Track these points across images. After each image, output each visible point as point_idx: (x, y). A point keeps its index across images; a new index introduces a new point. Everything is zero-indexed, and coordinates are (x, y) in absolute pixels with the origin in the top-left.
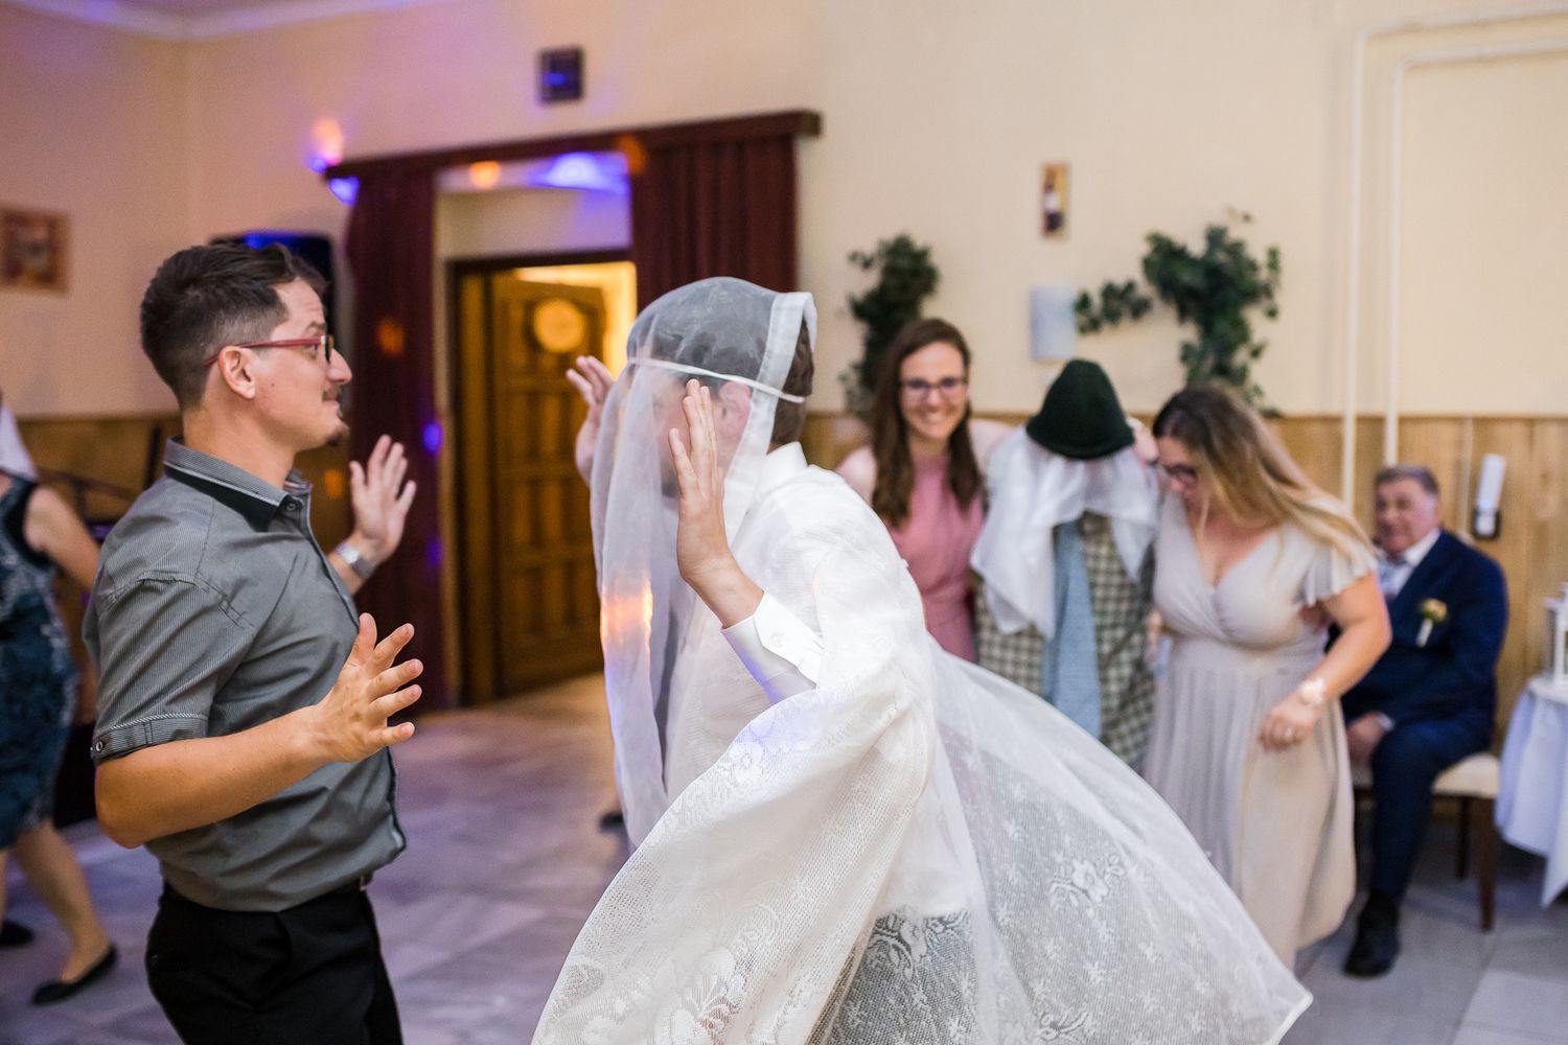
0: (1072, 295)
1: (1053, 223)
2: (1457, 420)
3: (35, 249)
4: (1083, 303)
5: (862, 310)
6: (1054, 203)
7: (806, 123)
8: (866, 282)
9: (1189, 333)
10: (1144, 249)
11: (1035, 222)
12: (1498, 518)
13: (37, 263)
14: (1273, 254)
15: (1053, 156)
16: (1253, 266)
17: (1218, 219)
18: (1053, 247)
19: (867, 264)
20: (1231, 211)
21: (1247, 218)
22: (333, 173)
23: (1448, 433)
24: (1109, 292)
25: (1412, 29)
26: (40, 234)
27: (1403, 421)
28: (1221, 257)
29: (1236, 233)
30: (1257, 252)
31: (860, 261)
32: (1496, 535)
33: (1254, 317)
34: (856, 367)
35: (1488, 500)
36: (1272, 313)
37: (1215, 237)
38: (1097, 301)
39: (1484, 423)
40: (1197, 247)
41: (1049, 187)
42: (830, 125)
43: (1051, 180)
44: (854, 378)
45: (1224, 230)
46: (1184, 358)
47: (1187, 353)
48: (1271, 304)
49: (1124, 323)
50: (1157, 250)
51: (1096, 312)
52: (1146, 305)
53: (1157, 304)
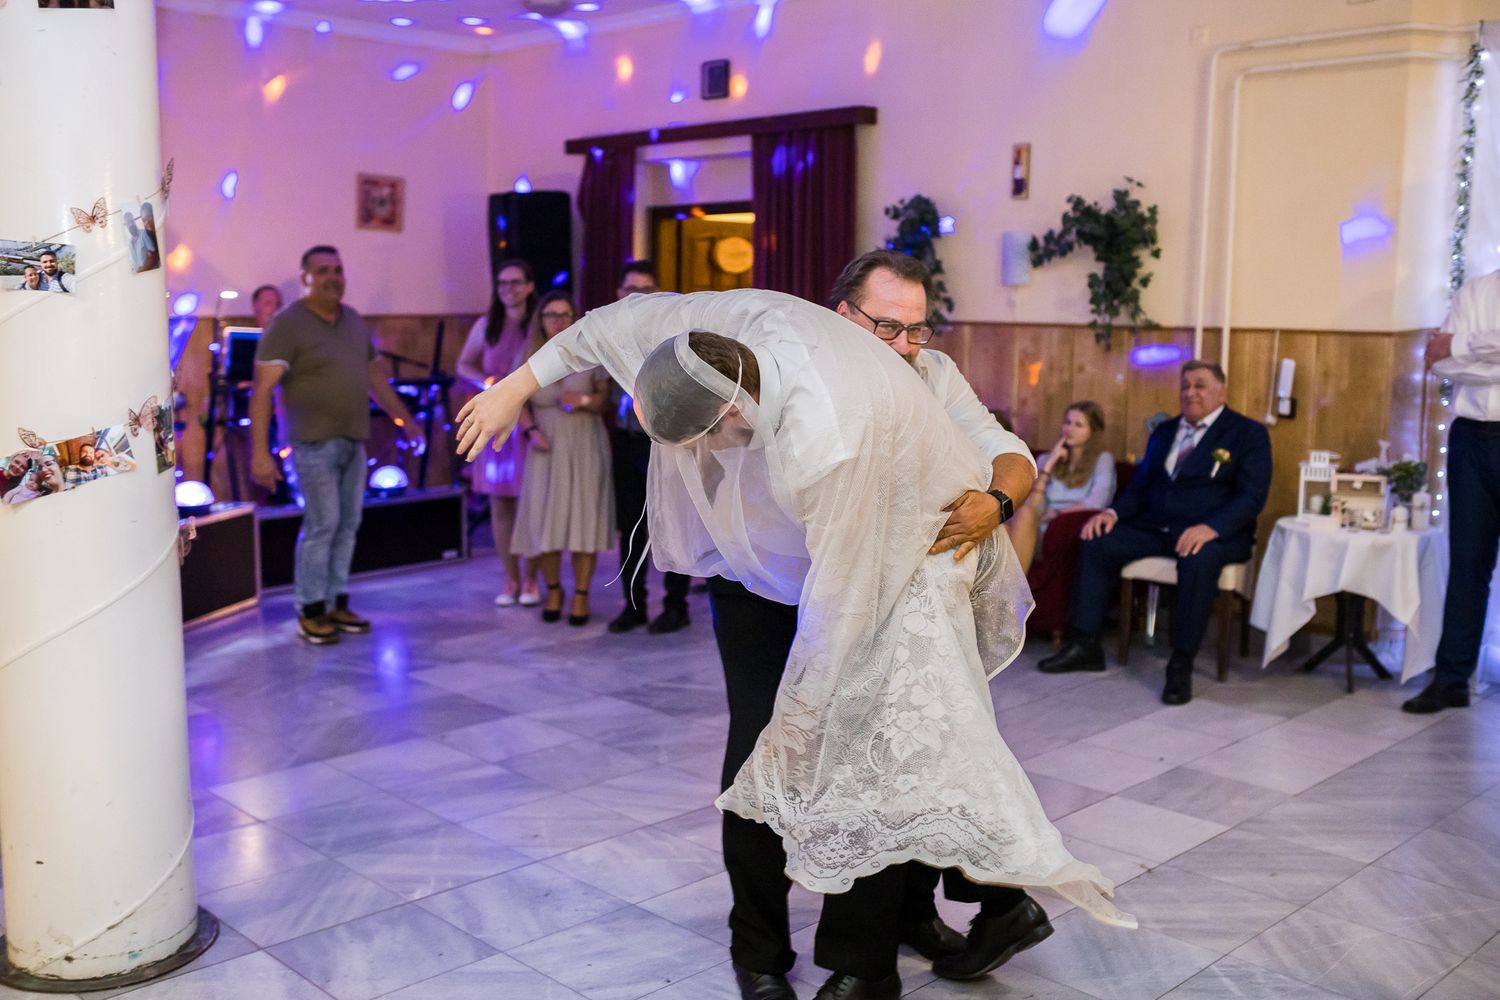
0: (1027, 239)
1: (1019, 187)
2: (1271, 331)
3: (382, 202)
4: (1034, 245)
6: (1020, 173)
9: (1099, 269)
10: (1068, 208)
11: (1009, 186)
12: (1294, 403)
13: (383, 212)
14: (1153, 210)
15: (1020, 139)
16: (1142, 219)
17: (1123, 186)
18: (1018, 204)
19: (894, 216)
20: (1130, 180)
21: (1139, 184)
22: (573, 147)
23: (1264, 340)
24: (1049, 237)
25: (1247, 48)
26: (386, 191)
27: (1233, 331)
28: (1122, 213)
29: (1133, 196)
30: (1144, 210)
31: (892, 213)
32: (1292, 415)
33: (1144, 254)
35: (1285, 390)
36: (1156, 254)
37: (1120, 196)
38: (1041, 243)
39: (1287, 333)
40: (1106, 205)
41: (1017, 162)
42: (881, 116)
43: (1020, 155)
45: (1126, 193)
46: (1091, 285)
47: (1093, 281)
48: (1155, 247)
49: (1055, 260)
50: (1075, 208)
51: (1041, 252)
52: (1070, 247)
53: (1076, 246)
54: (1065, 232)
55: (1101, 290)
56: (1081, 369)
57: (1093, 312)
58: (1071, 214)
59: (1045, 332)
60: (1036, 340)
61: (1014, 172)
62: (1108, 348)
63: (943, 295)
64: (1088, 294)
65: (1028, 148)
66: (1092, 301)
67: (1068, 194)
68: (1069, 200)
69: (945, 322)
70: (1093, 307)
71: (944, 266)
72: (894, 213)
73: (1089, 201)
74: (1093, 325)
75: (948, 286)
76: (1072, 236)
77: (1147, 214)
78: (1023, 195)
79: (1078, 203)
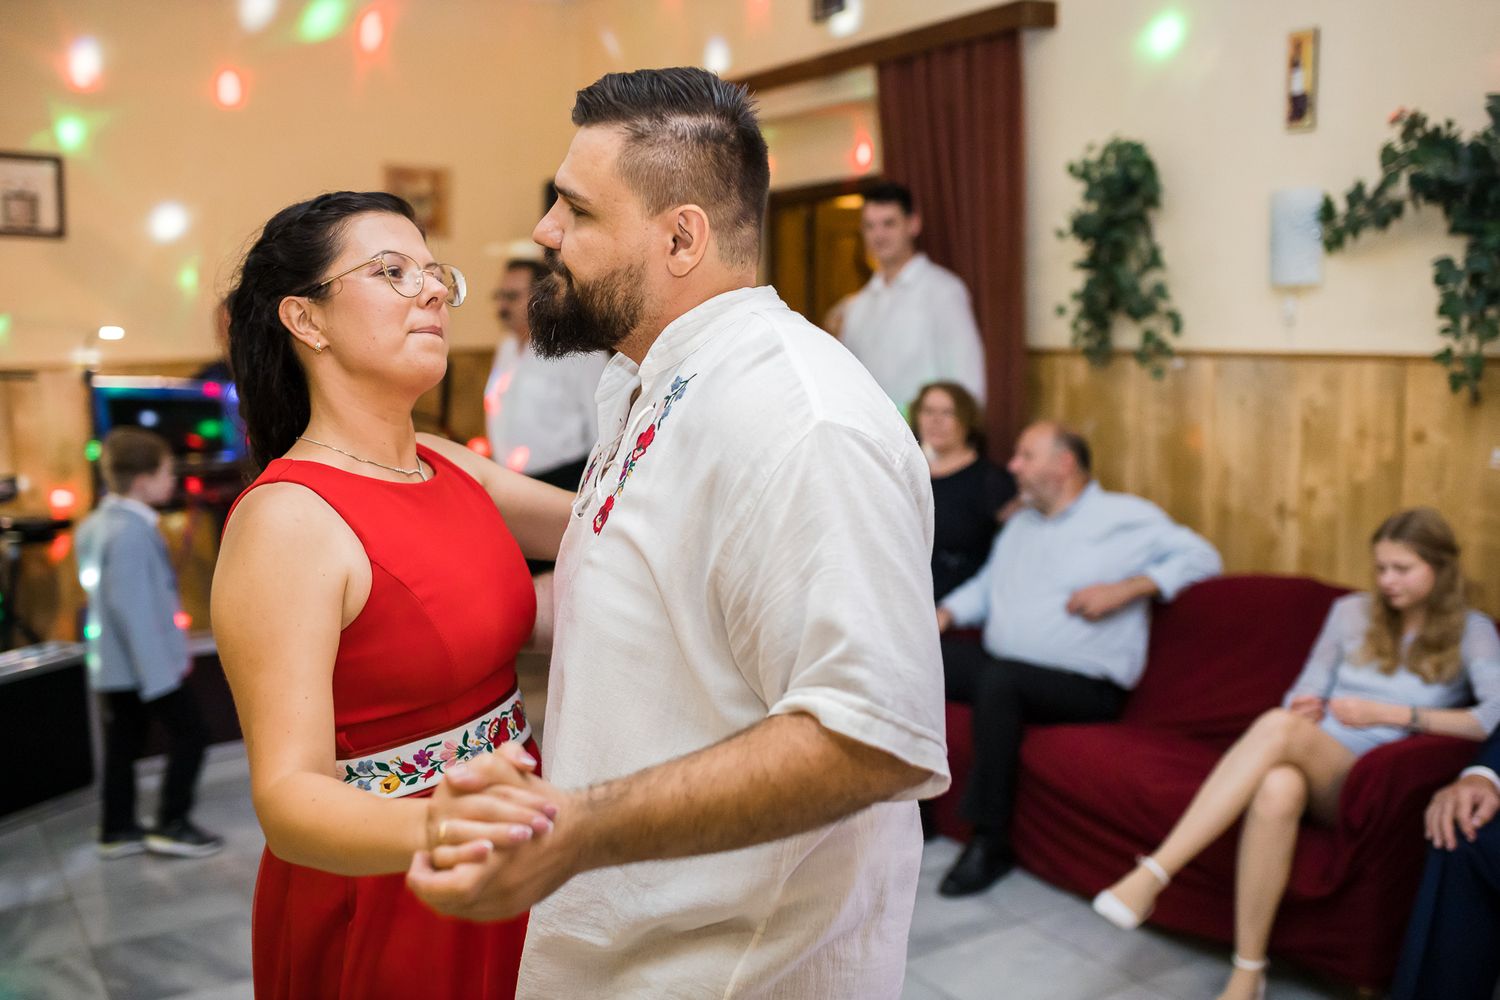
0: (1315, 202)
1: (1299, 108)
4: (1327, 212)
5: (1081, 227)
6: (1300, 84)
9: (1456, 250)
10: (1394, 135)
11: (1282, 108)
15: (1302, 22)
18: (1300, 140)
24: (1356, 196)
26: (426, 184)
34: (1076, 296)
37: (1499, 106)
38: (1341, 206)
41: (1295, 64)
42: (1064, 13)
43: (1300, 51)
44: (1078, 308)
46: (1439, 280)
47: (1444, 272)
49: (1368, 235)
50: (1407, 135)
51: (1340, 222)
52: (1397, 209)
53: (1409, 207)
54: (1389, 180)
55: (1462, 287)
56: (1420, 437)
57: (1445, 331)
58: (1399, 147)
59: (1349, 369)
60: (1332, 385)
61: (1289, 82)
62: (1476, 399)
63: (1164, 305)
64: (1433, 297)
65: (1316, 35)
66: (1442, 311)
67: (1392, 110)
68: (1395, 120)
70: (1445, 322)
71: (1167, 256)
72: (1082, 172)
73: (1435, 119)
74: (1445, 357)
75: (1173, 291)
76: (1401, 189)
78: (1307, 121)
79: (1413, 124)
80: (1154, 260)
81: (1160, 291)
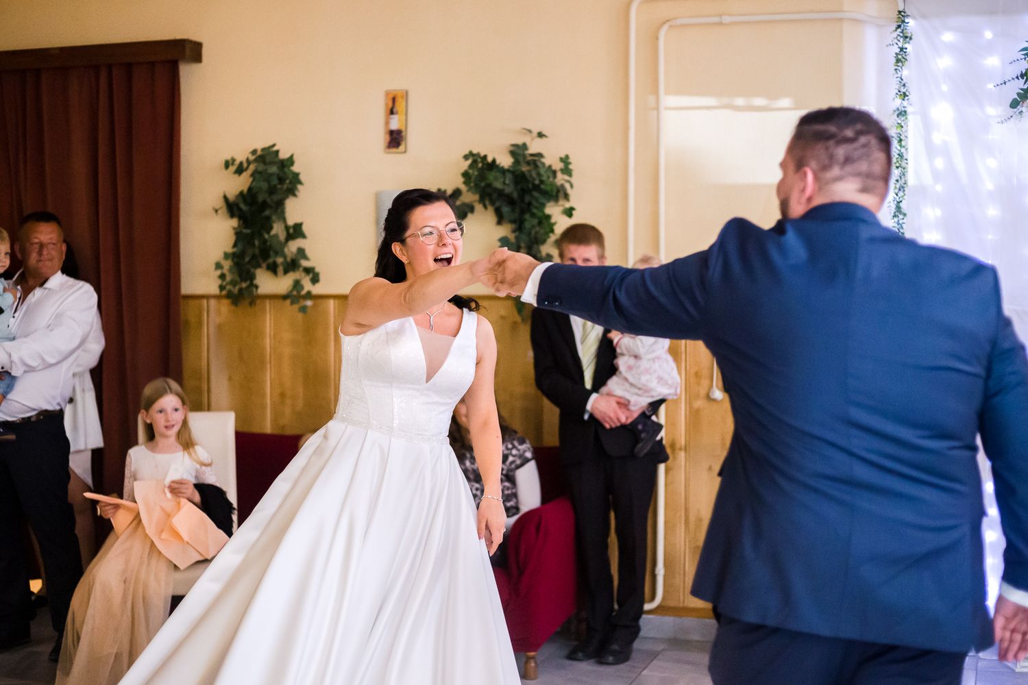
1: (395, 139)
5: (231, 207)
6: (395, 124)
7: (190, 51)
8: (237, 185)
11: (381, 139)
14: (565, 161)
15: (396, 85)
16: (551, 173)
17: (520, 139)
18: (394, 157)
19: (240, 170)
20: (528, 132)
21: (541, 135)
28: (525, 168)
31: (233, 168)
33: (555, 213)
34: (228, 256)
36: (569, 211)
37: (518, 152)
40: (506, 161)
41: (392, 112)
43: (393, 104)
44: (227, 264)
45: (524, 146)
48: (568, 205)
52: (470, 208)
54: (465, 190)
58: (471, 171)
61: (387, 123)
63: (304, 263)
65: (405, 95)
68: (466, 157)
69: (309, 295)
71: (305, 230)
72: (237, 167)
75: (310, 253)
77: (558, 166)
78: (402, 148)
80: (296, 232)
81: (301, 253)
